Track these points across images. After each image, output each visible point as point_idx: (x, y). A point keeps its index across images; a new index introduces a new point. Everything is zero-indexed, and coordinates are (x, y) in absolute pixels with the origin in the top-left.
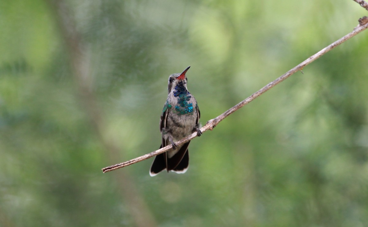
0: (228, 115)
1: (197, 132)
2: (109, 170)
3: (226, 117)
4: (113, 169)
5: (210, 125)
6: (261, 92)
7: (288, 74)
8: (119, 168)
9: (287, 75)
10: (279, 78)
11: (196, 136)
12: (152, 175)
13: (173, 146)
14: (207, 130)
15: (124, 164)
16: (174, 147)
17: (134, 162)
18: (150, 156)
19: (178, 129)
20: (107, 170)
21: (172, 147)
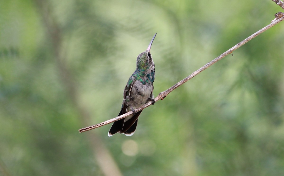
0: (175, 88)
1: (152, 101)
2: (84, 130)
3: (173, 90)
4: (87, 130)
5: (161, 96)
6: (201, 70)
7: (221, 56)
8: (92, 129)
9: (220, 57)
10: (214, 60)
13: (133, 112)
14: (159, 100)
15: (95, 126)
17: (103, 124)
18: (116, 120)
20: (82, 131)
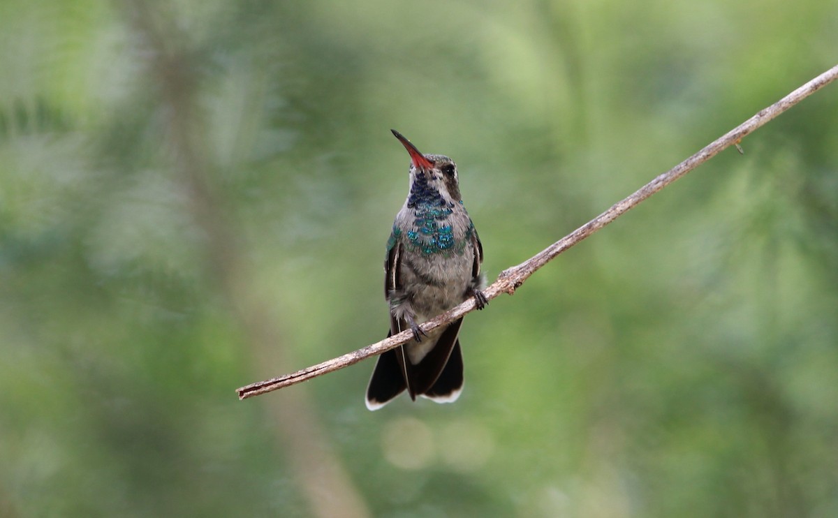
0: (554, 256)
1: (475, 297)
2: (255, 392)
3: (547, 261)
4: (263, 389)
5: (507, 281)
6: (637, 199)
7: (704, 154)
8: (279, 388)
9: (701, 157)
10: (682, 165)
11: (474, 307)
12: (373, 407)
13: (414, 333)
14: (500, 293)
15: (292, 378)
16: (419, 335)
17: (317, 372)
18: (357, 357)
19: (427, 290)
20: (249, 393)
21: (412, 335)
